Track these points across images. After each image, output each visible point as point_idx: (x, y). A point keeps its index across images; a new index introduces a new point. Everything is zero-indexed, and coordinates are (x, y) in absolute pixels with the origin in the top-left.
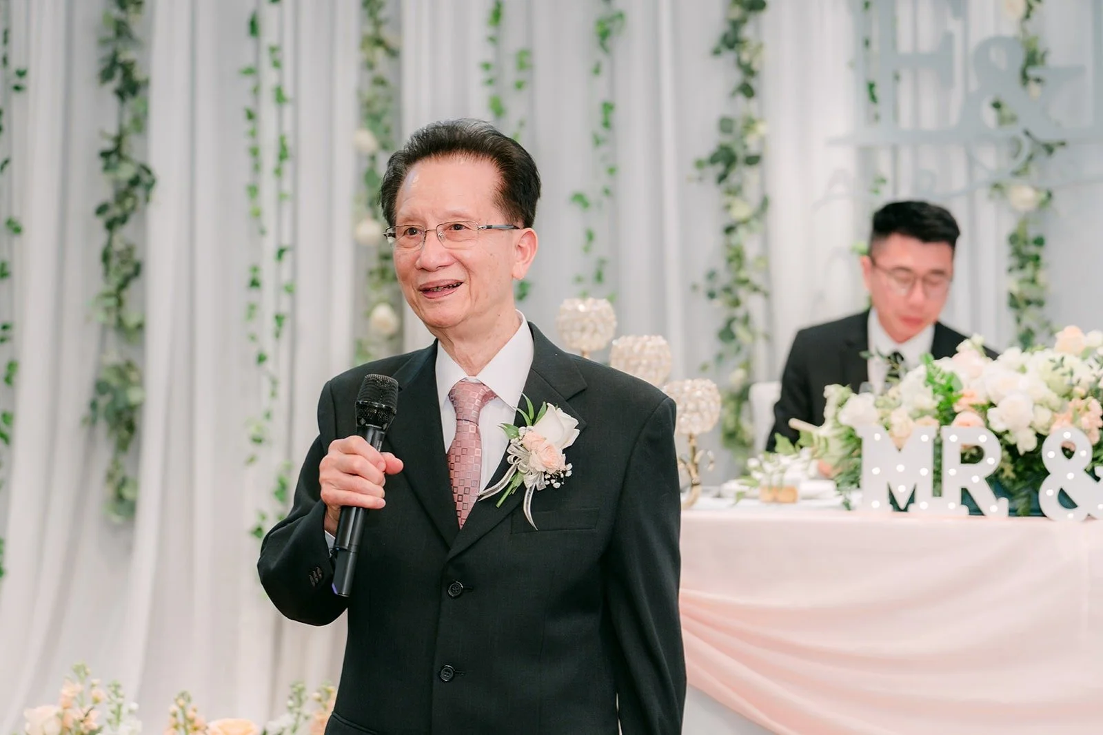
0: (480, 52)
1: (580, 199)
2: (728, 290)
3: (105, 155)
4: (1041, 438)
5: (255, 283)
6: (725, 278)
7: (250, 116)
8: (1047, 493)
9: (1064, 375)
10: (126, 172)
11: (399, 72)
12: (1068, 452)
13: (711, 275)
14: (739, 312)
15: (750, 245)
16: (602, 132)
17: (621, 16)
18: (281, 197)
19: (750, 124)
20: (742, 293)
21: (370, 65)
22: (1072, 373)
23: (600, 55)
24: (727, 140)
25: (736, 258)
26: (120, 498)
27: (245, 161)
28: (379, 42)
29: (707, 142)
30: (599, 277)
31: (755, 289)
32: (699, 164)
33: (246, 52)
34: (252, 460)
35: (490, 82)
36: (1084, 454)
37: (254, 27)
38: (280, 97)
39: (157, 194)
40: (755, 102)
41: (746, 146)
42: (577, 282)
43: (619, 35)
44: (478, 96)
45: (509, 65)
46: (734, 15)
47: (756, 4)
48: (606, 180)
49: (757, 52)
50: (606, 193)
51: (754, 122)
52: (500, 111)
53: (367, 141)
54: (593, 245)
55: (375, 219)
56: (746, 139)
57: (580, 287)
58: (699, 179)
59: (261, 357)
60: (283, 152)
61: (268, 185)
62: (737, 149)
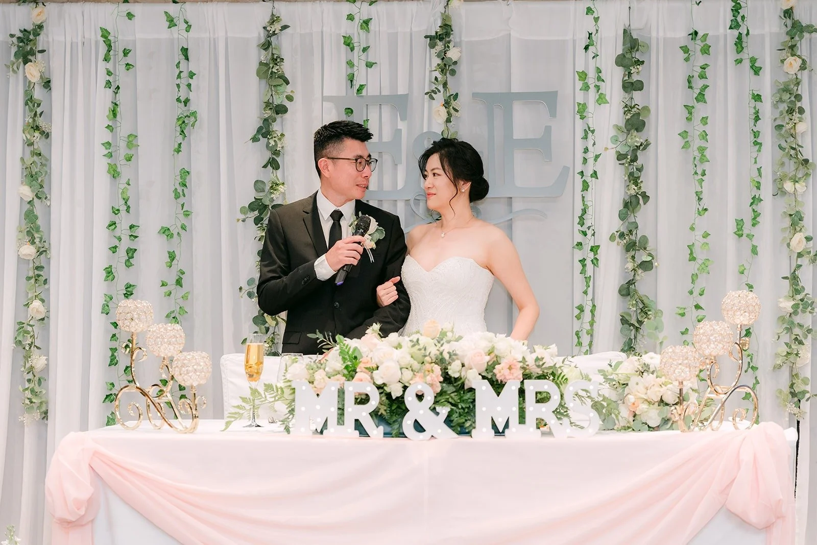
0: (103, 136)
1: (166, 231)
4: (405, 388)
8: (407, 423)
9: (420, 350)
11: (49, 147)
12: (420, 397)
13: (250, 280)
16: (180, 189)
17: (194, 114)
19: (274, 186)
23: (180, 139)
24: (260, 195)
28: (37, 128)
29: (249, 196)
30: (179, 282)
32: (243, 210)
35: (110, 155)
36: (429, 399)
40: (279, 172)
41: (272, 200)
42: (163, 285)
43: (193, 125)
44: (101, 165)
45: (123, 144)
46: (266, 116)
47: (281, 110)
48: (183, 220)
49: (280, 139)
50: (183, 227)
51: (277, 184)
52: (114, 174)
53: (27, 192)
54: (175, 262)
55: (33, 243)
56: (273, 196)
57: (165, 289)
58: (243, 220)
62: (267, 201)
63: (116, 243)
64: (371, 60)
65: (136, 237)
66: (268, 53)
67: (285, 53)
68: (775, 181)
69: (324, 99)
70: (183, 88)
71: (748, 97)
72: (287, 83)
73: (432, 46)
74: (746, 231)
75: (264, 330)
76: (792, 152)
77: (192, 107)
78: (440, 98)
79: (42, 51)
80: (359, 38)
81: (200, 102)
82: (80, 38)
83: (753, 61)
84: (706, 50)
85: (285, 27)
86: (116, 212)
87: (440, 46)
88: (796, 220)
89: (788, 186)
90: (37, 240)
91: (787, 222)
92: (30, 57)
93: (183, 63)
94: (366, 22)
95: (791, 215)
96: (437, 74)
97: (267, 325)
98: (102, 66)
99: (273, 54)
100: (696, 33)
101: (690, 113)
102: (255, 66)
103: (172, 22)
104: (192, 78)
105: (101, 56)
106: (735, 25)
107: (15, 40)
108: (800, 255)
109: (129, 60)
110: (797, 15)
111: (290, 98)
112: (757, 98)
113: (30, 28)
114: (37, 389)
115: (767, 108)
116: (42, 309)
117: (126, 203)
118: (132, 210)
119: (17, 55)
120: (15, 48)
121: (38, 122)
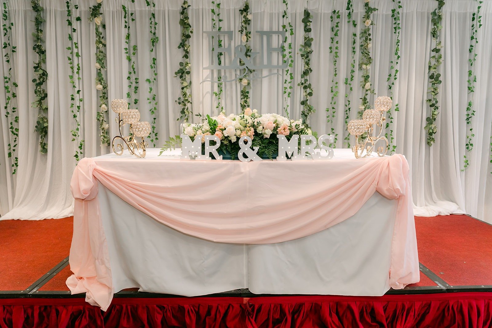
0: (125, 45)
1: (148, 81)
2: (183, 102)
3: (34, 67)
5: (73, 99)
6: (182, 99)
7: (70, 59)
9: (244, 121)
10: (41, 72)
11: (106, 50)
13: (179, 99)
14: (186, 107)
15: (188, 92)
16: (153, 65)
17: (157, 38)
18: (79, 79)
19: (187, 64)
20: (186, 103)
21: (98, 48)
22: (247, 121)
23: (152, 47)
24: (182, 67)
25: (185, 95)
26: (44, 148)
27: (71, 70)
28: (101, 42)
29: (177, 68)
30: (154, 99)
32: (176, 73)
33: (69, 44)
34: (74, 140)
35: (127, 53)
37: (70, 38)
38: (78, 55)
39: (49, 78)
40: (188, 59)
41: (186, 69)
42: (148, 99)
43: (157, 42)
44: (124, 56)
45: (132, 49)
46: (183, 39)
47: (188, 37)
48: (155, 77)
49: (188, 47)
50: (155, 79)
51: (188, 64)
52: (129, 60)
53: (98, 66)
54: (152, 91)
55: (101, 84)
56: (186, 68)
57: (149, 101)
58: (176, 77)
59: (75, 116)
60: (79, 68)
61: (76, 76)
62: (184, 70)
63: (131, 84)
64: (220, 18)
65: (138, 82)
66: (183, 16)
67: (190, 16)
68: (359, 65)
69: (203, 32)
70: (153, 28)
71: (351, 34)
72: (191, 27)
73: (242, 14)
74: (348, 82)
75: (185, 116)
76: (366, 55)
77: (157, 35)
78: (244, 33)
79: (101, 14)
80: (216, 10)
81: (160, 34)
82: (115, 9)
83: (354, 22)
84: (338, 17)
85: (189, 6)
86: (130, 73)
87: (245, 13)
88: (366, 78)
89: (364, 66)
90: (103, 83)
91: (363, 79)
92: (97, 16)
93: (153, 19)
94: (219, 5)
95: (365, 77)
96: (243, 24)
97: (185, 114)
98: (123, 20)
99: (185, 16)
100: (335, 11)
101: (333, 40)
102: (179, 20)
103: (148, 3)
104: (156, 25)
105: (123, 16)
106: (348, 9)
107: (91, 10)
108: (367, 90)
109: (133, 17)
110: (370, 6)
111: (192, 32)
112: (355, 35)
113: (96, 5)
114: (106, 136)
115: (358, 39)
116: (106, 108)
117: (134, 70)
118: (136, 73)
119: (92, 15)
120: (91, 12)
121: (101, 40)
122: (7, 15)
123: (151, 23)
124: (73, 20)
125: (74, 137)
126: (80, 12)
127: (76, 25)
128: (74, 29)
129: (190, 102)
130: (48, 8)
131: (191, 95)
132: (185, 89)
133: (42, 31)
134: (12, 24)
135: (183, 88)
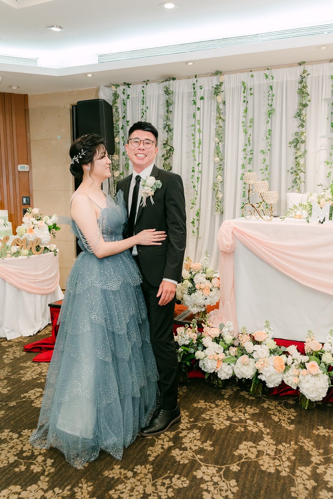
0: (242, 119)
1: (263, 152)
2: (296, 171)
3: (164, 144)
5: (193, 171)
6: (295, 169)
7: (193, 135)
10: (168, 148)
11: (225, 124)
13: (292, 168)
14: (298, 177)
15: (301, 161)
16: (268, 136)
17: (274, 109)
18: (199, 152)
19: (302, 133)
20: (299, 172)
21: (218, 123)
23: (268, 119)
24: (297, 137)
25: (298, 164)
27: (193, 145)
28: (220, 118)
29: (291, 139)
30: (266, 169)
31: (302, 171)
32: (290, 143)
33: (192, 121)
34: (192, 208)
35: (244, 126)
37: (194, 116)
38: (199, 131)
39: (174, 152)
40: (304, 128)
41: (301, 139)
42: (261, 170)
43: (273, 114)
44: (241, 129)
45: (249, 122)
46: (300, 108)
47: (305, 106)
48: (269, 147)
49: (305, 116)
50: (269, 150)
51: (303, 133)
52: (246, 133)
53: (217, 140)
54: (265, 162)
55: (218, 157)
56: (301, 137)
57: (262, 171)
58: (290, 147)
59: (194, 187)
60: (200, 143)
61: (197, 150)
62: (299, 139)
63: (246, 156)
65: (253, 154)
67: (309, 84)
69: (322, 100)
70: (270, 100)
72: (308, 95)
75: (296, 185)
77: (273, 107)
79: (223, 91)
81: (277, 105)
82: (235, 86)
85: (308, 74)
86: (246, 145)
90: (220, 156)
92: (219, 94)
93: (271, 91)
97: (297, 183)
98: (242, 95)
99: (303, 85)
102: (296, 90)
103: (267, 77)
104: (273, 96)
105: (242, 92)
107: (214, 88)
109: (252, 92)
111: (309, 101)
113: (218, 84)
114: (219, 204)
116: (221, 179)
117: (249, 143)
118: (251, 145)
119: (215, 93)
120: (214, 91)
121: (221, 117)
122: (144, 100)
123: (269, 96)
124: (197, 100)
125: (192, 205)
126: (204, 92)
127: (199, 103)
128: (198, 108)
129: (303, 171)
130: (177, 91)
131: (304, 165)
132: (299, 158)
133: (171, 112)
134: (147, 108)
135: (296, 158)
